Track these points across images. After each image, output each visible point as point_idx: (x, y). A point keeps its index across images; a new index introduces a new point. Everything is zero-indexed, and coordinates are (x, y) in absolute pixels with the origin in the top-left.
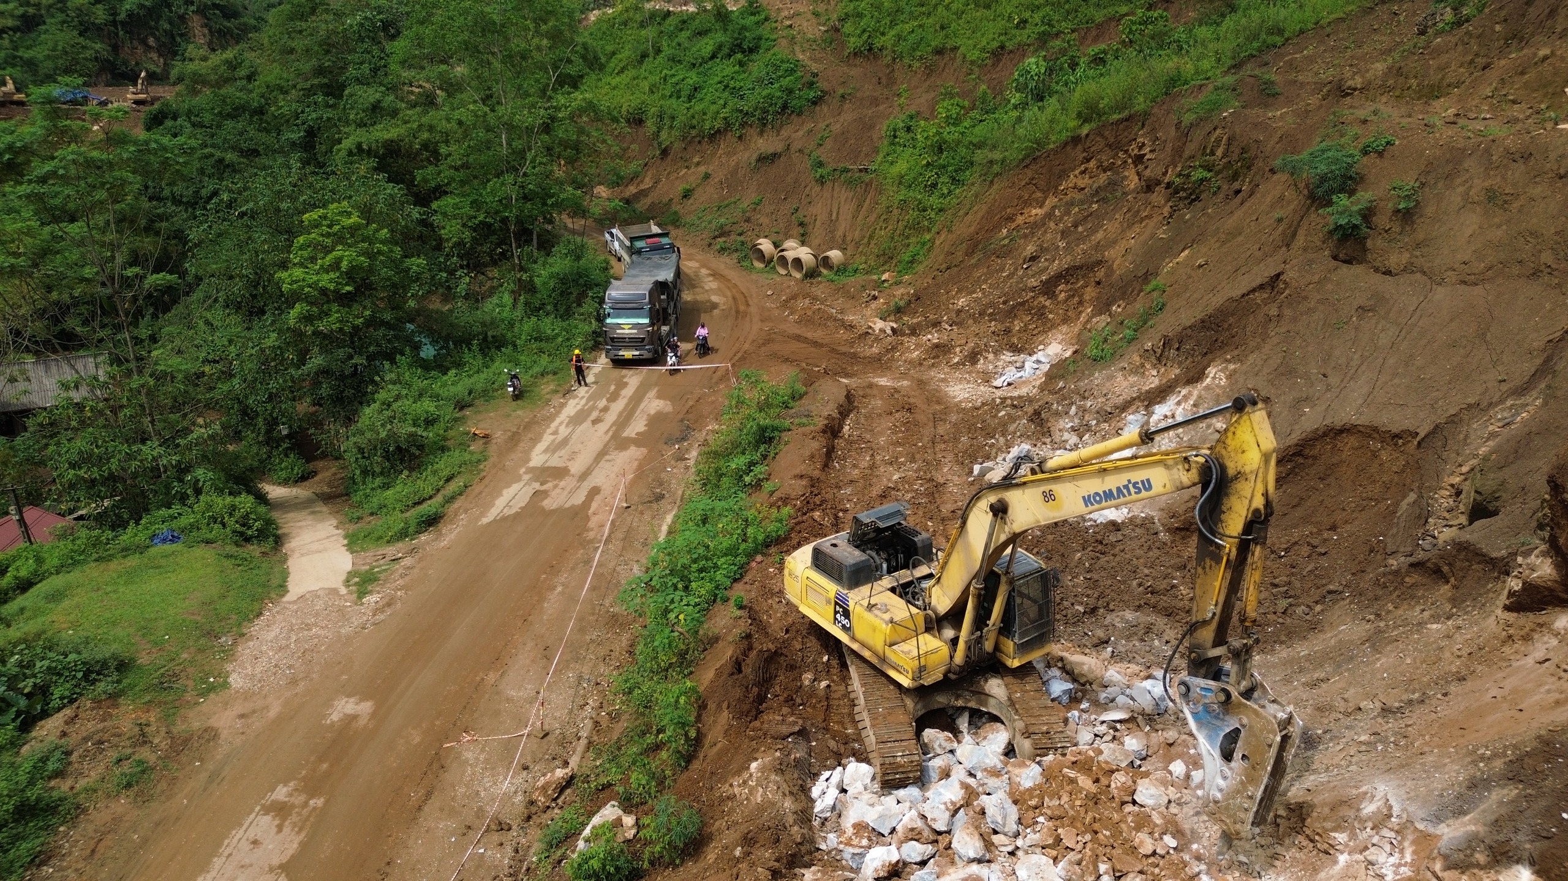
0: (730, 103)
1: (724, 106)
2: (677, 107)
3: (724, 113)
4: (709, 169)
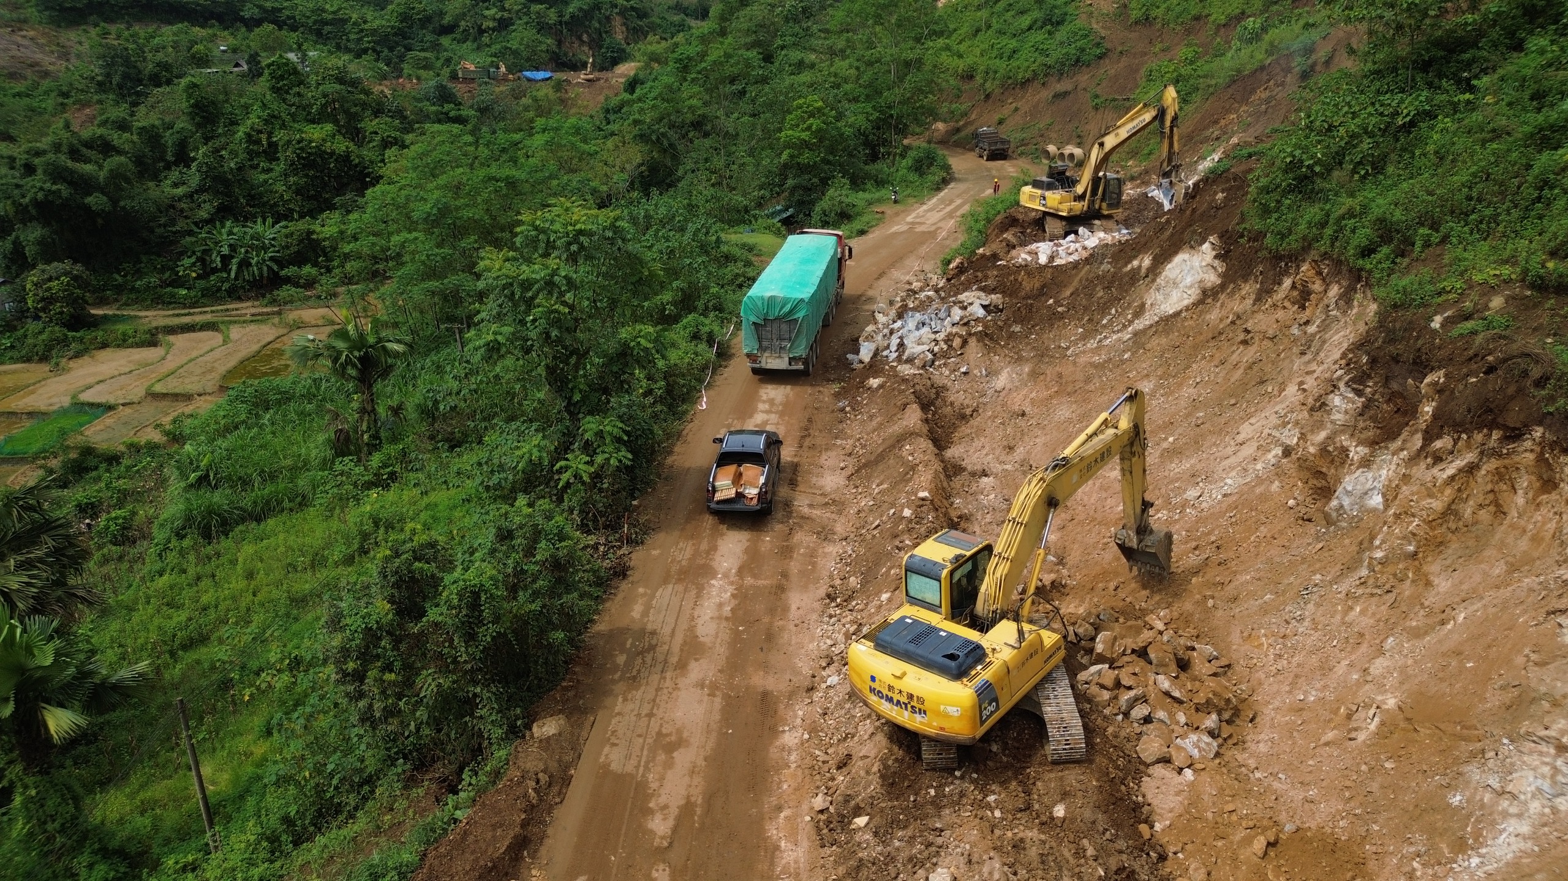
0: (1038, 61)
1: (1034, 63)
2: (1001, 65)
3: (1034, 67)
4: (1019, 105)
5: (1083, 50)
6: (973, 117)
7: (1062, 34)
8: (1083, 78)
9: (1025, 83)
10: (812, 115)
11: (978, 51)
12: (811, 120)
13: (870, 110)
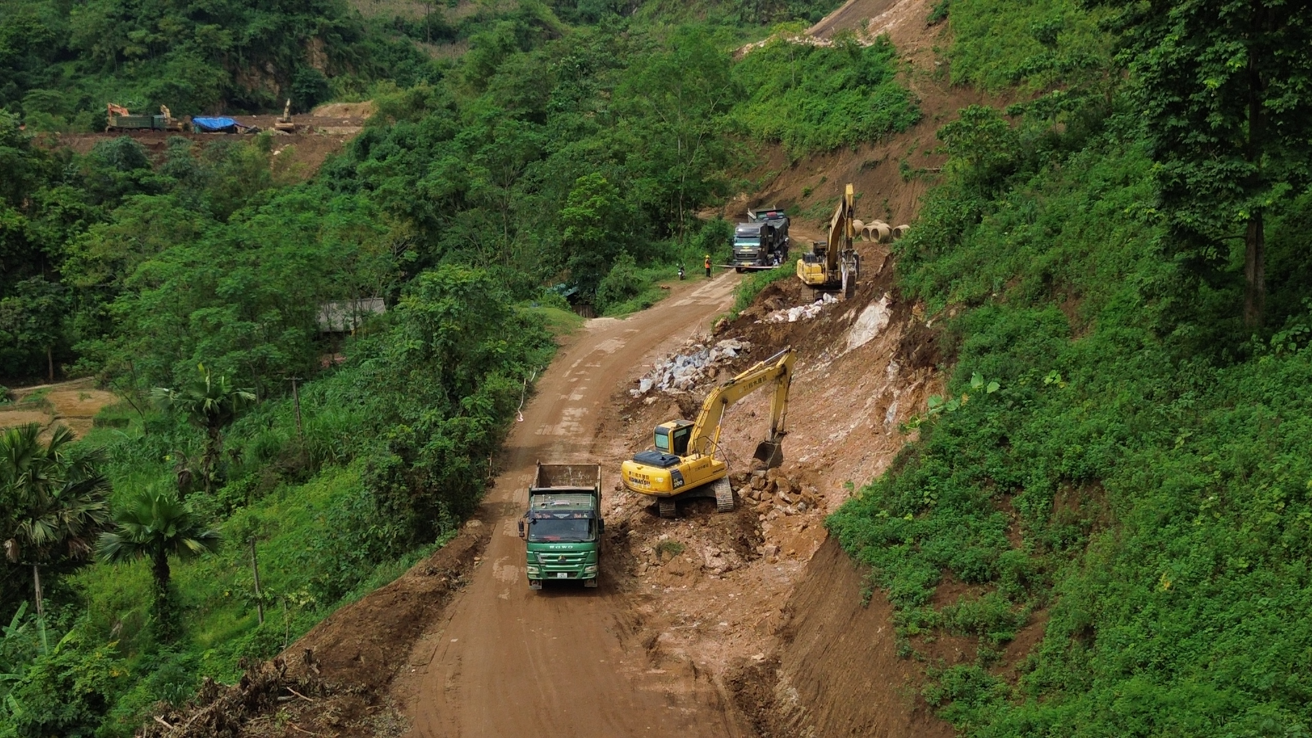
0: (849, 125)
1: (845, 127)
2: (808, 128)
3: (844, 132)
4: (826, 175)
5: (896, 115)
6: (779, 187)
7: (876, 96)
8: (895, 147)
9: (836, 150)
10: (595, 192)
11: (784, 111)
12: (595, 197)
13: (656, 185)
